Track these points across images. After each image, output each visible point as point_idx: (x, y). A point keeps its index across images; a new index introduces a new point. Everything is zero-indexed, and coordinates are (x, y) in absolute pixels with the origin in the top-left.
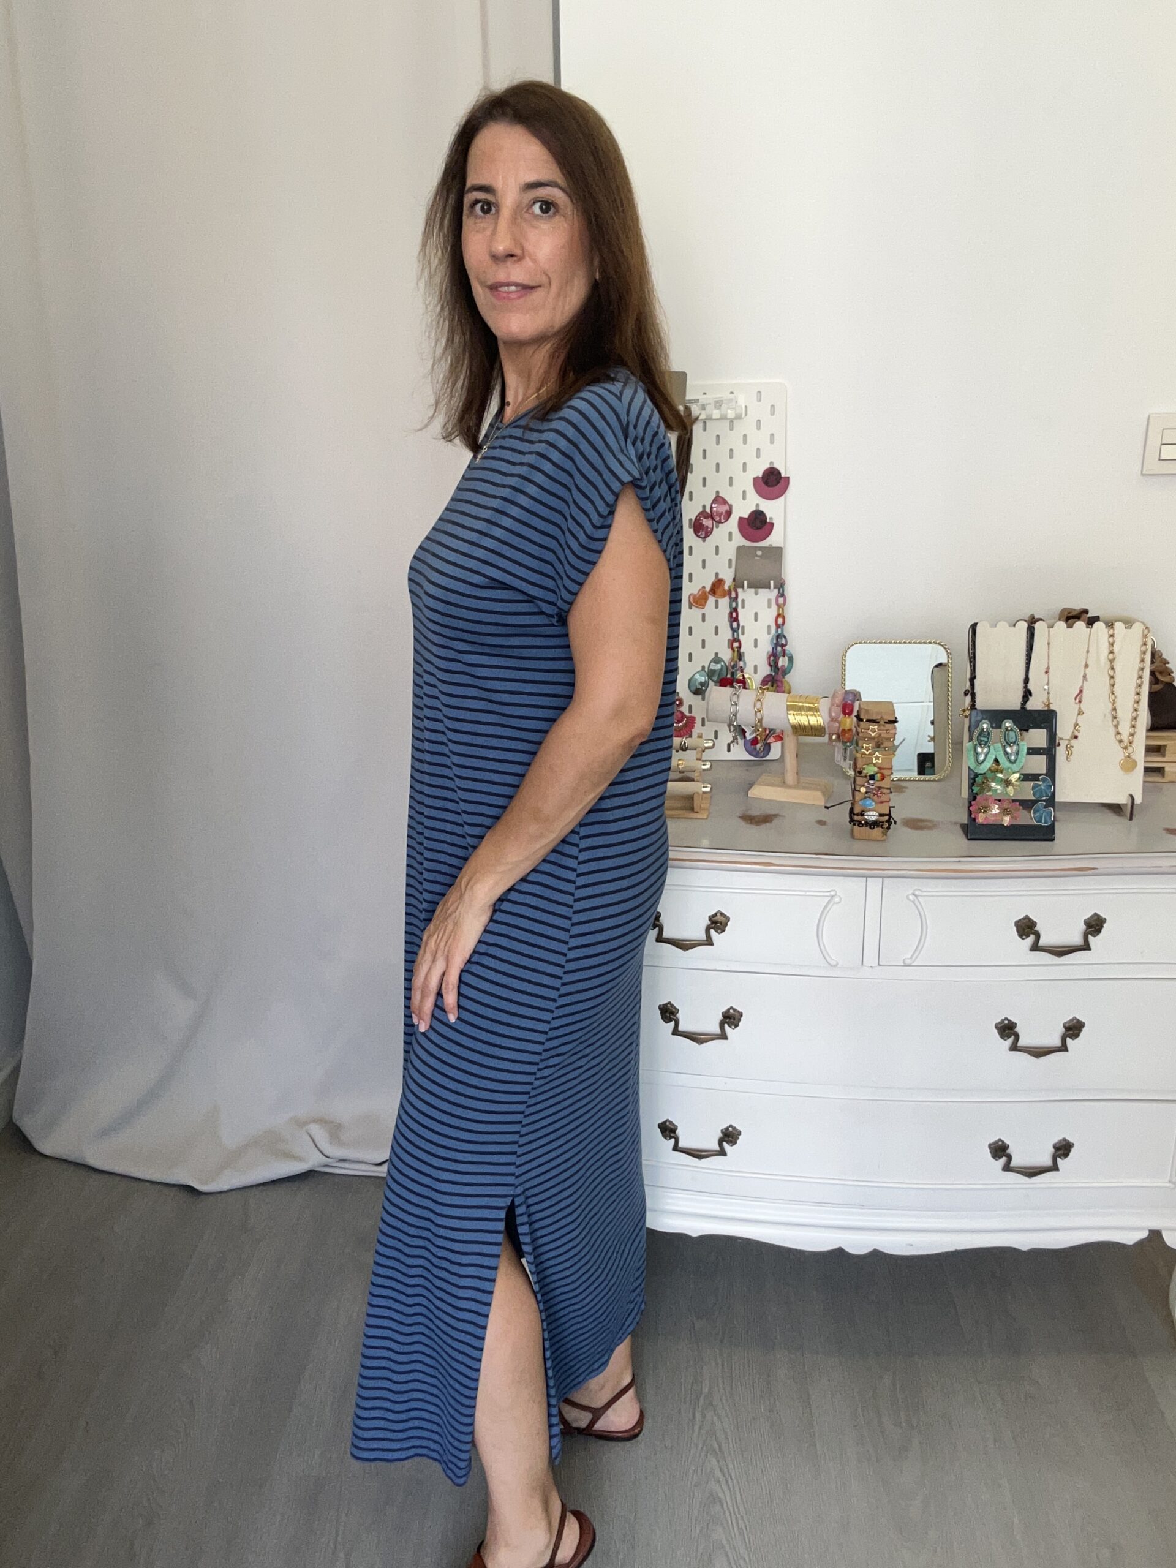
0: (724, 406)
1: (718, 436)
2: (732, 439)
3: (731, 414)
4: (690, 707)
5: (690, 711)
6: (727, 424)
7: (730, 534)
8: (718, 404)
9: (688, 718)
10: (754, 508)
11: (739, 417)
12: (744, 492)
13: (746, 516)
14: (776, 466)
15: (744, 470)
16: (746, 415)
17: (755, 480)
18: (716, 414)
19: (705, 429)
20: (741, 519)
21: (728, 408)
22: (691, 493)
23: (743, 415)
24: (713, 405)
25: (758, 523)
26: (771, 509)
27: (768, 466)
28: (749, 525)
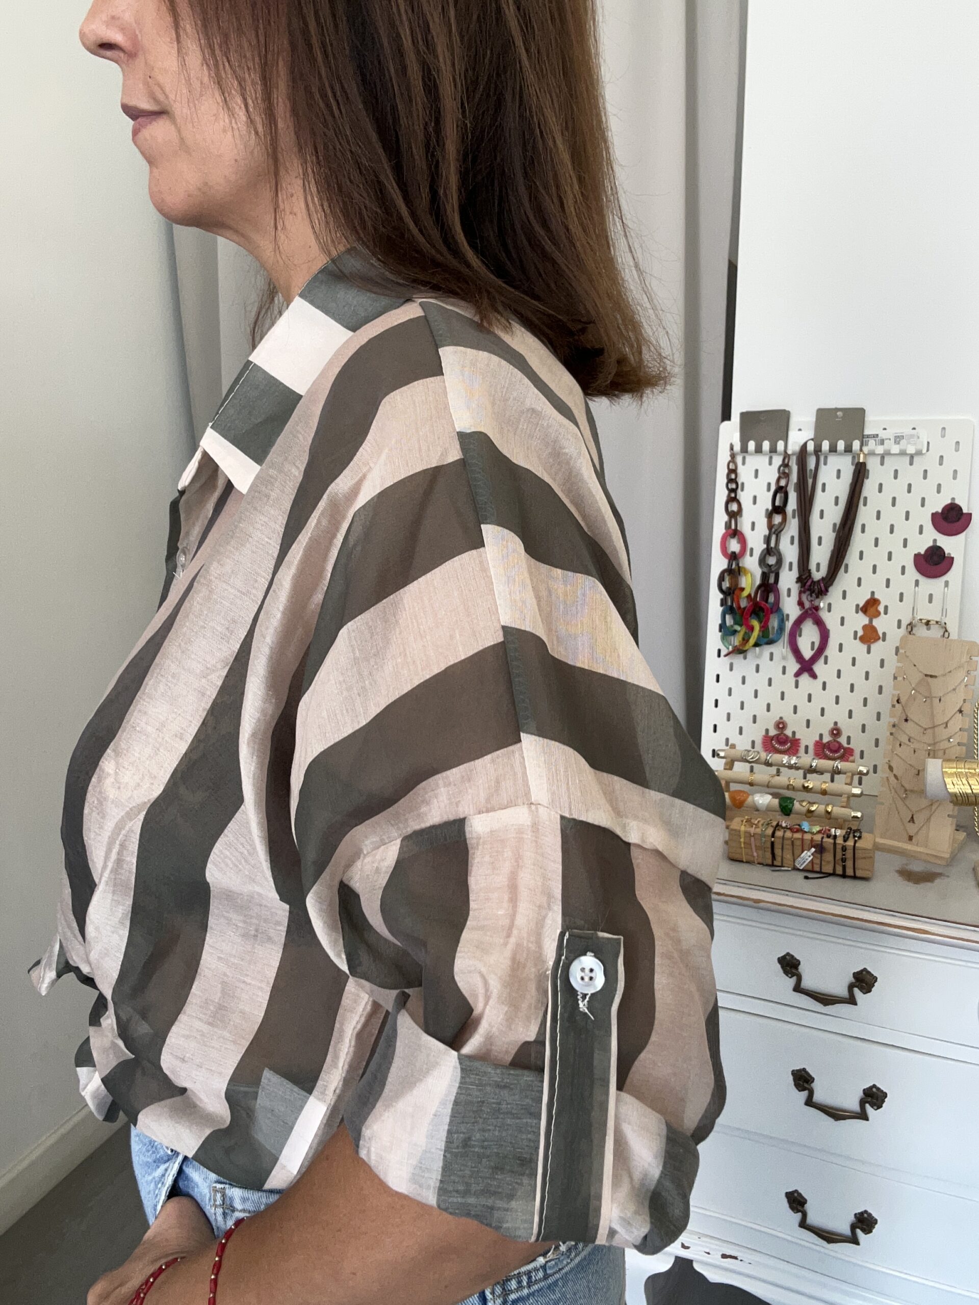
0: (903, 442)
1: (896, 471)
2: (911, 474)
3: (911, 450)
4: (849, 738)
5: (849, 743)
6: (908, 459)
7: (903, 568)
8: (898, 439)
9: (846, 750)
10: (931, 544)
11: (919, 453)
12: (921, 527)
13: (923, 552)
14: (957, 502)
15: (923, 505)
16: (928, 450)
17: (933, 515)
18: (895, 449)
19: (882, 464)
20: (915, 555)
21: (909, 443)
22: (863, 526)
23: (924, 451)
24: (893, 440)
25: (935, 558)
26: (950, 545)
27: (949, 502)
28: (926, 561)
